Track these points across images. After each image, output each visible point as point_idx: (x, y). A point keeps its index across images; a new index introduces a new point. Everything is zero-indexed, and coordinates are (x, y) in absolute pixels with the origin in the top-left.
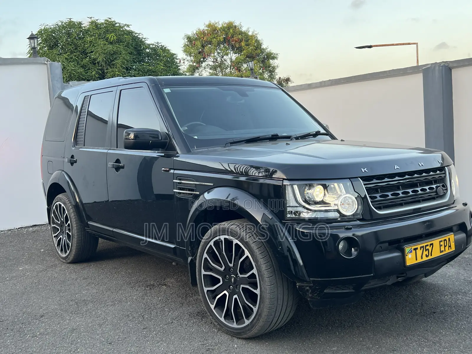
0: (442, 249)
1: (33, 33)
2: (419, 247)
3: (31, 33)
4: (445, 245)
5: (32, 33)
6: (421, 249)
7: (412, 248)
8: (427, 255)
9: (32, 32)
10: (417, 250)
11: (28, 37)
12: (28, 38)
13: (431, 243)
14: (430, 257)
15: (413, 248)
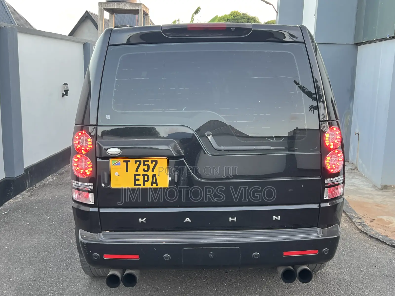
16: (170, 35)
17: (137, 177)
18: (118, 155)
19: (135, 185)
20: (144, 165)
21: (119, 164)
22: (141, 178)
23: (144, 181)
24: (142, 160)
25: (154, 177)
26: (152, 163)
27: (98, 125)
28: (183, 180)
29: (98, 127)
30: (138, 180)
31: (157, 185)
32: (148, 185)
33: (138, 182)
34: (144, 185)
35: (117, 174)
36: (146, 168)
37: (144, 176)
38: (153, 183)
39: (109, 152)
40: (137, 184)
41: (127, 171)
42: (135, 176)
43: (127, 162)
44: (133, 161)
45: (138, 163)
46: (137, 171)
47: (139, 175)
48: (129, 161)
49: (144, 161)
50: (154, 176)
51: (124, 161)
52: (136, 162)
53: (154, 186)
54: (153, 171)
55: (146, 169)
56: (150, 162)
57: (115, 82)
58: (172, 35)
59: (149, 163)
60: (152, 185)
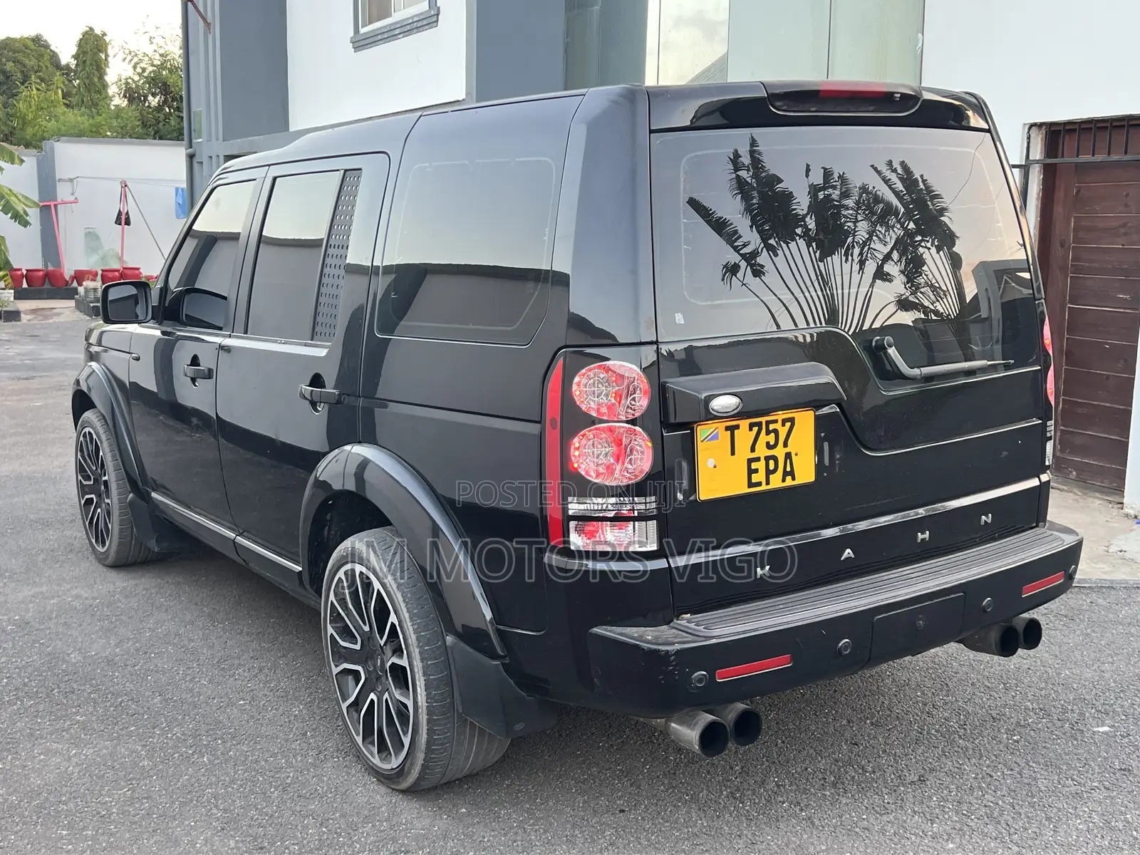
16: (782, 106)
17: (754, 466)
18: (735, 412)
19: (751, 485)
20: (768, 433)
21: (715, 437)
22: (760, 466)
23: (769, 473)
24: (763, 420)
25: (788, 460)
26: (783, 425)
27: (659, 340)
28: (838, 459)
29: (660, 347)
30: (756, 471)
31: (793, 479)
32: (776, 482)
33: (755, 478)
34: (768, 483)
35: (711, 463)
36: (771, 439)
37: (767, 459)
38: (785, 474)
39: (715, 408)
40: (753, 481)
41: (733, 453)
42: (750, 461)
43: (732, 429)
44: (744, 424)
45: (755, 429)
46: (753, 450)
47: (758, 459)
48: (737, 427)
49: (768, 423)
50: (788, 456)
51: (727, 428)
52: (751, 426)
53: (789, 482)
54: (785, 445)
55: (772, 443)
56: (780, 422)
57: (683, 228)
58: (785, 108)
59: (778, 426)
60: (784, 480)
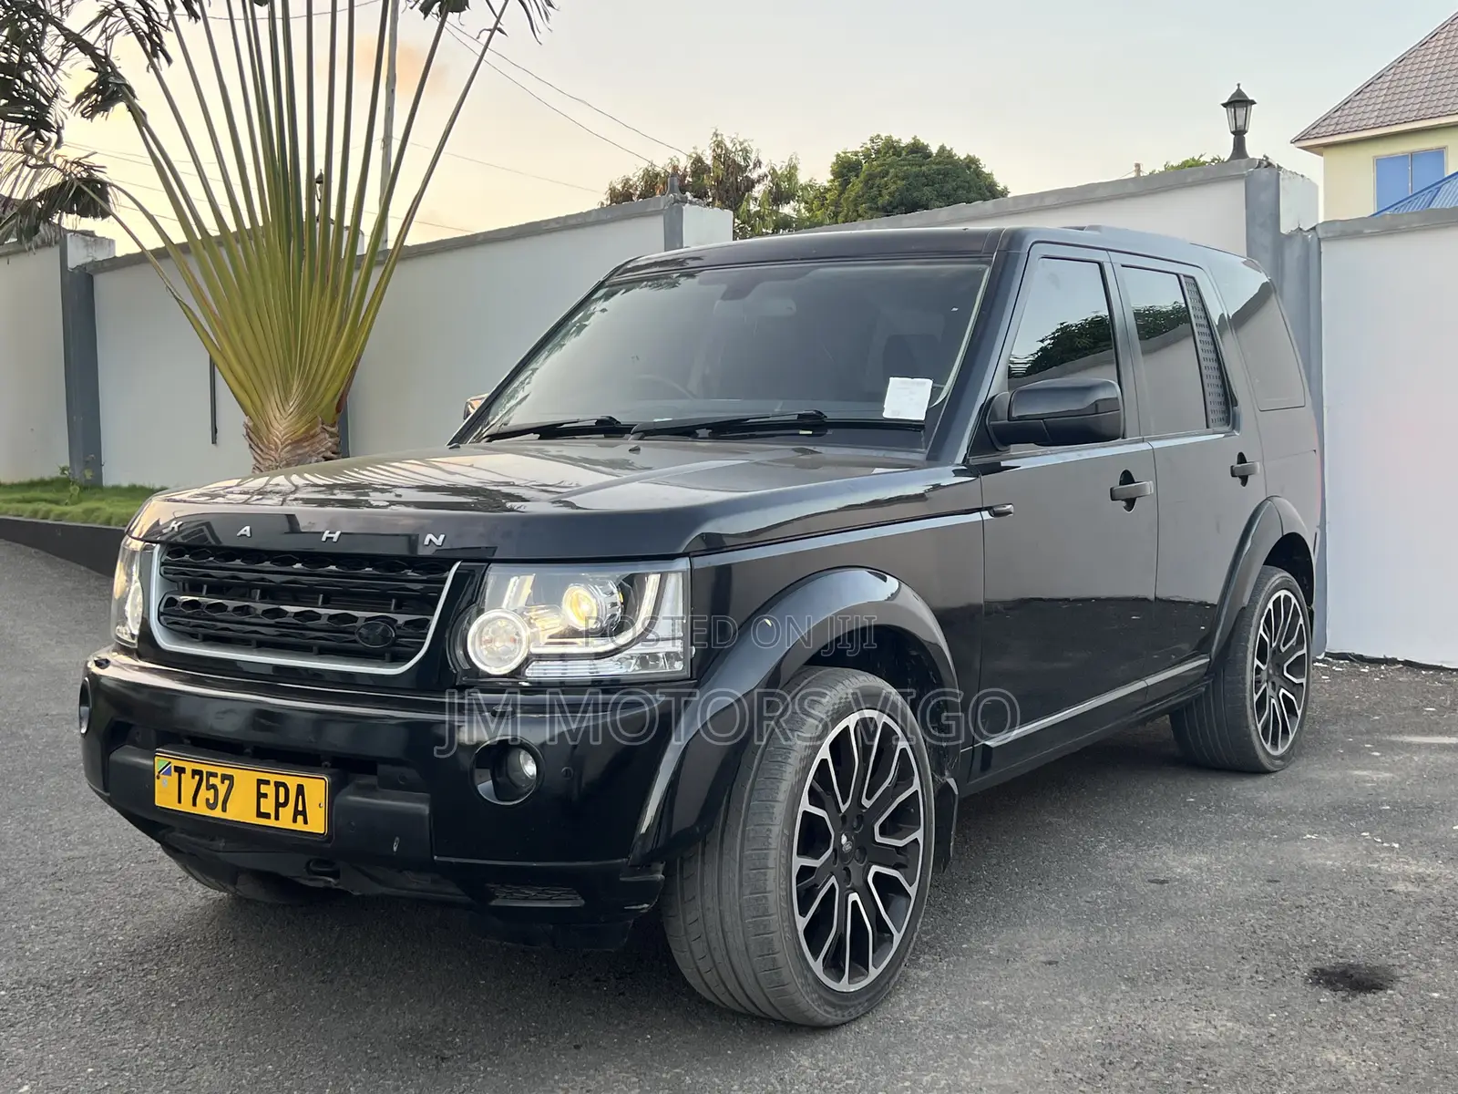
0: (267, 805)
1: (1241, 87)
2: (189, 767)
3: (1237, 88)
4: (282, 800)
5: (1239, 90)
6: (193, 777)
7: (170, 763)
8: (211, 801)
9: (1239, 85)
10: (183, 775)
11: (1225, 101)
12: (1225, 105)
13: (228, 772)
14: (217, 813)
15: (175, 763)
